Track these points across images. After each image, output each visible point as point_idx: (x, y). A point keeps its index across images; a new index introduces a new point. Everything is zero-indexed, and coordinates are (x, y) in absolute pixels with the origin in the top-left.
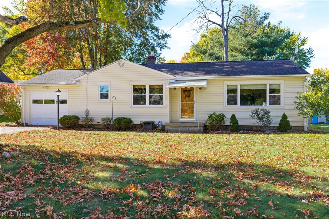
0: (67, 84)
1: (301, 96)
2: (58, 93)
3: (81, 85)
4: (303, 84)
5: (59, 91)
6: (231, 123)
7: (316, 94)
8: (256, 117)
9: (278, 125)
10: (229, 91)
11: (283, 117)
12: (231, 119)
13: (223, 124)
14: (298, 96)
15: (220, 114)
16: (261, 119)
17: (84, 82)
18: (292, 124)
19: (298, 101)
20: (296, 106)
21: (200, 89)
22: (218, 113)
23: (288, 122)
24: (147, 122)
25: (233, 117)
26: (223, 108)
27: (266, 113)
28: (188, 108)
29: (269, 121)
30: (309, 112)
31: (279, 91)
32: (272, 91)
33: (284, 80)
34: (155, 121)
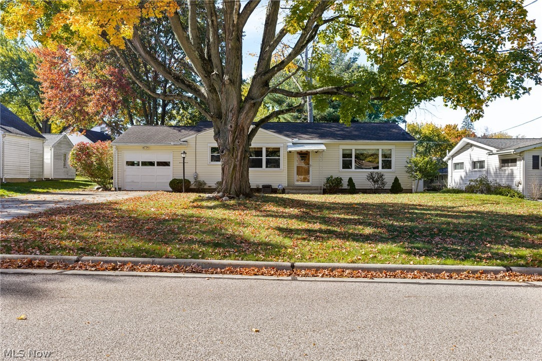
0: (174, 145)
1: (411, 161)
2: (183, 156)
3: (188, 146)
4: (411, 150)
5: (184, 153)
6: (348, 185)
7: (424, 159)
8: (371, 180)
9: (390, 188)
10: (344, 156)
11: (395, 180)
12: (348, 182)
13: (340, 188)
14: (408, 161)
15: (338, 178)
16: (376, 182)
17: (192, 143)
18: (403, 186)
19: (409, 165)
20: (406, 170)
21: (316, 152)
22: (335, 176)
23: (399, 185)
24: (267, 185)
25: (350, 180)
26: (338, 172)
27: (381, 176)
28: (304, 172)
29: (383, 184)
30: (417, 175)
31: (390, 155)
32: (384, 156)
33: (394, 146)
34: (272, 185)
